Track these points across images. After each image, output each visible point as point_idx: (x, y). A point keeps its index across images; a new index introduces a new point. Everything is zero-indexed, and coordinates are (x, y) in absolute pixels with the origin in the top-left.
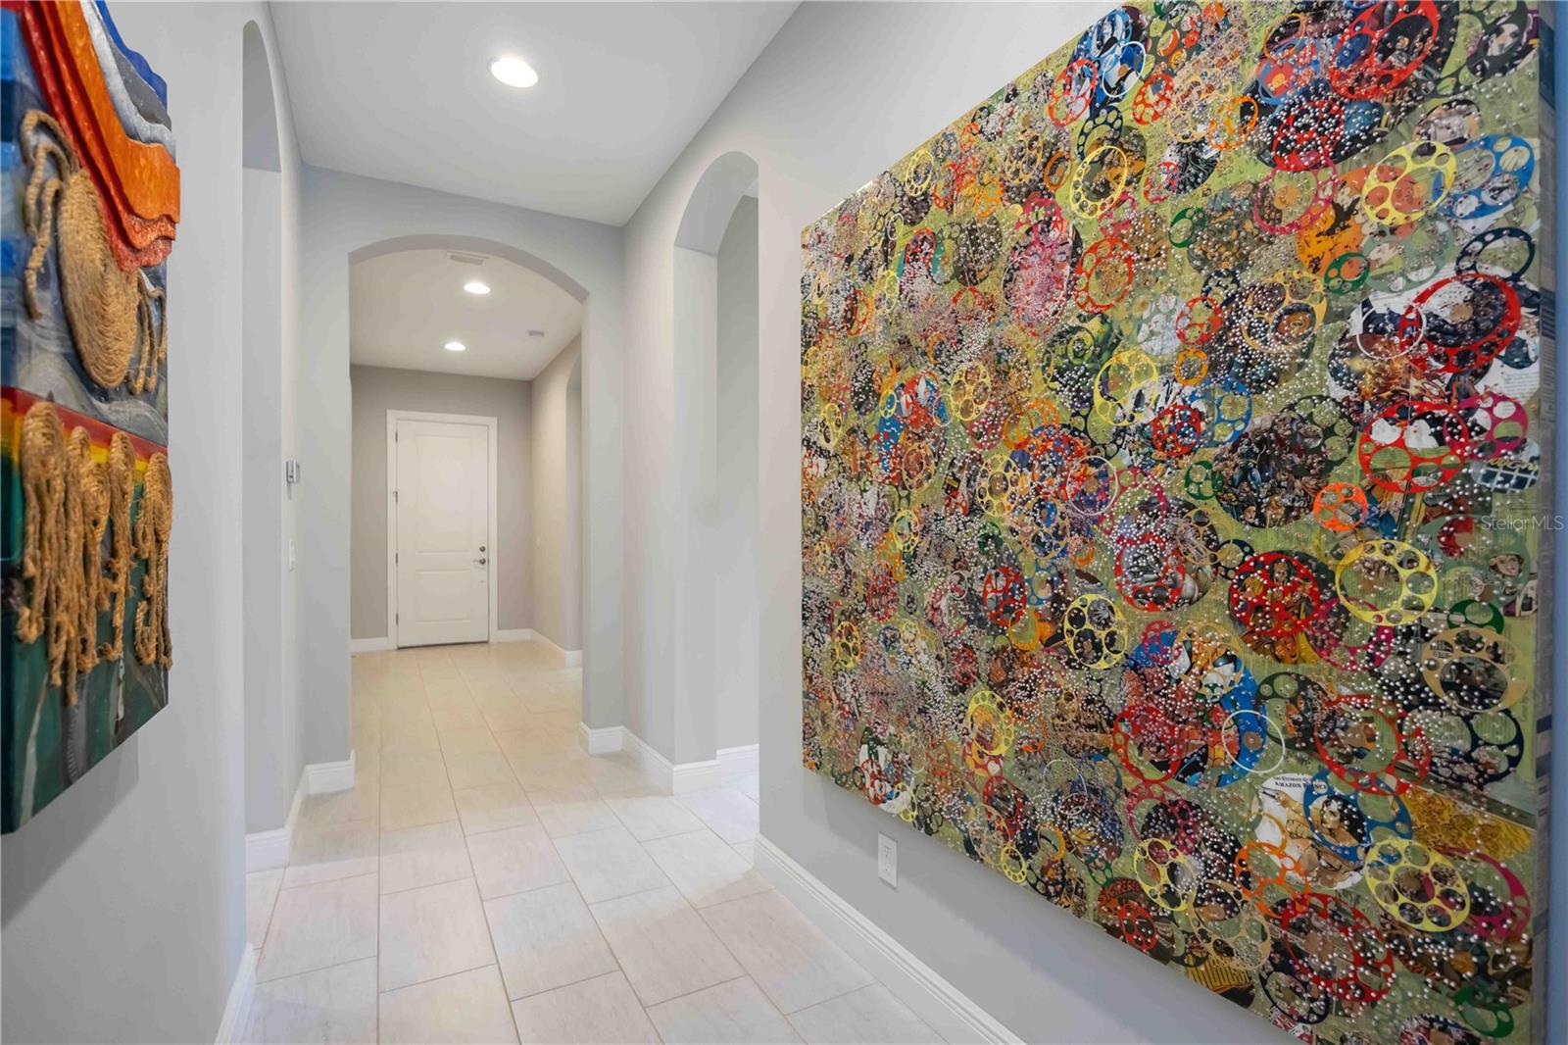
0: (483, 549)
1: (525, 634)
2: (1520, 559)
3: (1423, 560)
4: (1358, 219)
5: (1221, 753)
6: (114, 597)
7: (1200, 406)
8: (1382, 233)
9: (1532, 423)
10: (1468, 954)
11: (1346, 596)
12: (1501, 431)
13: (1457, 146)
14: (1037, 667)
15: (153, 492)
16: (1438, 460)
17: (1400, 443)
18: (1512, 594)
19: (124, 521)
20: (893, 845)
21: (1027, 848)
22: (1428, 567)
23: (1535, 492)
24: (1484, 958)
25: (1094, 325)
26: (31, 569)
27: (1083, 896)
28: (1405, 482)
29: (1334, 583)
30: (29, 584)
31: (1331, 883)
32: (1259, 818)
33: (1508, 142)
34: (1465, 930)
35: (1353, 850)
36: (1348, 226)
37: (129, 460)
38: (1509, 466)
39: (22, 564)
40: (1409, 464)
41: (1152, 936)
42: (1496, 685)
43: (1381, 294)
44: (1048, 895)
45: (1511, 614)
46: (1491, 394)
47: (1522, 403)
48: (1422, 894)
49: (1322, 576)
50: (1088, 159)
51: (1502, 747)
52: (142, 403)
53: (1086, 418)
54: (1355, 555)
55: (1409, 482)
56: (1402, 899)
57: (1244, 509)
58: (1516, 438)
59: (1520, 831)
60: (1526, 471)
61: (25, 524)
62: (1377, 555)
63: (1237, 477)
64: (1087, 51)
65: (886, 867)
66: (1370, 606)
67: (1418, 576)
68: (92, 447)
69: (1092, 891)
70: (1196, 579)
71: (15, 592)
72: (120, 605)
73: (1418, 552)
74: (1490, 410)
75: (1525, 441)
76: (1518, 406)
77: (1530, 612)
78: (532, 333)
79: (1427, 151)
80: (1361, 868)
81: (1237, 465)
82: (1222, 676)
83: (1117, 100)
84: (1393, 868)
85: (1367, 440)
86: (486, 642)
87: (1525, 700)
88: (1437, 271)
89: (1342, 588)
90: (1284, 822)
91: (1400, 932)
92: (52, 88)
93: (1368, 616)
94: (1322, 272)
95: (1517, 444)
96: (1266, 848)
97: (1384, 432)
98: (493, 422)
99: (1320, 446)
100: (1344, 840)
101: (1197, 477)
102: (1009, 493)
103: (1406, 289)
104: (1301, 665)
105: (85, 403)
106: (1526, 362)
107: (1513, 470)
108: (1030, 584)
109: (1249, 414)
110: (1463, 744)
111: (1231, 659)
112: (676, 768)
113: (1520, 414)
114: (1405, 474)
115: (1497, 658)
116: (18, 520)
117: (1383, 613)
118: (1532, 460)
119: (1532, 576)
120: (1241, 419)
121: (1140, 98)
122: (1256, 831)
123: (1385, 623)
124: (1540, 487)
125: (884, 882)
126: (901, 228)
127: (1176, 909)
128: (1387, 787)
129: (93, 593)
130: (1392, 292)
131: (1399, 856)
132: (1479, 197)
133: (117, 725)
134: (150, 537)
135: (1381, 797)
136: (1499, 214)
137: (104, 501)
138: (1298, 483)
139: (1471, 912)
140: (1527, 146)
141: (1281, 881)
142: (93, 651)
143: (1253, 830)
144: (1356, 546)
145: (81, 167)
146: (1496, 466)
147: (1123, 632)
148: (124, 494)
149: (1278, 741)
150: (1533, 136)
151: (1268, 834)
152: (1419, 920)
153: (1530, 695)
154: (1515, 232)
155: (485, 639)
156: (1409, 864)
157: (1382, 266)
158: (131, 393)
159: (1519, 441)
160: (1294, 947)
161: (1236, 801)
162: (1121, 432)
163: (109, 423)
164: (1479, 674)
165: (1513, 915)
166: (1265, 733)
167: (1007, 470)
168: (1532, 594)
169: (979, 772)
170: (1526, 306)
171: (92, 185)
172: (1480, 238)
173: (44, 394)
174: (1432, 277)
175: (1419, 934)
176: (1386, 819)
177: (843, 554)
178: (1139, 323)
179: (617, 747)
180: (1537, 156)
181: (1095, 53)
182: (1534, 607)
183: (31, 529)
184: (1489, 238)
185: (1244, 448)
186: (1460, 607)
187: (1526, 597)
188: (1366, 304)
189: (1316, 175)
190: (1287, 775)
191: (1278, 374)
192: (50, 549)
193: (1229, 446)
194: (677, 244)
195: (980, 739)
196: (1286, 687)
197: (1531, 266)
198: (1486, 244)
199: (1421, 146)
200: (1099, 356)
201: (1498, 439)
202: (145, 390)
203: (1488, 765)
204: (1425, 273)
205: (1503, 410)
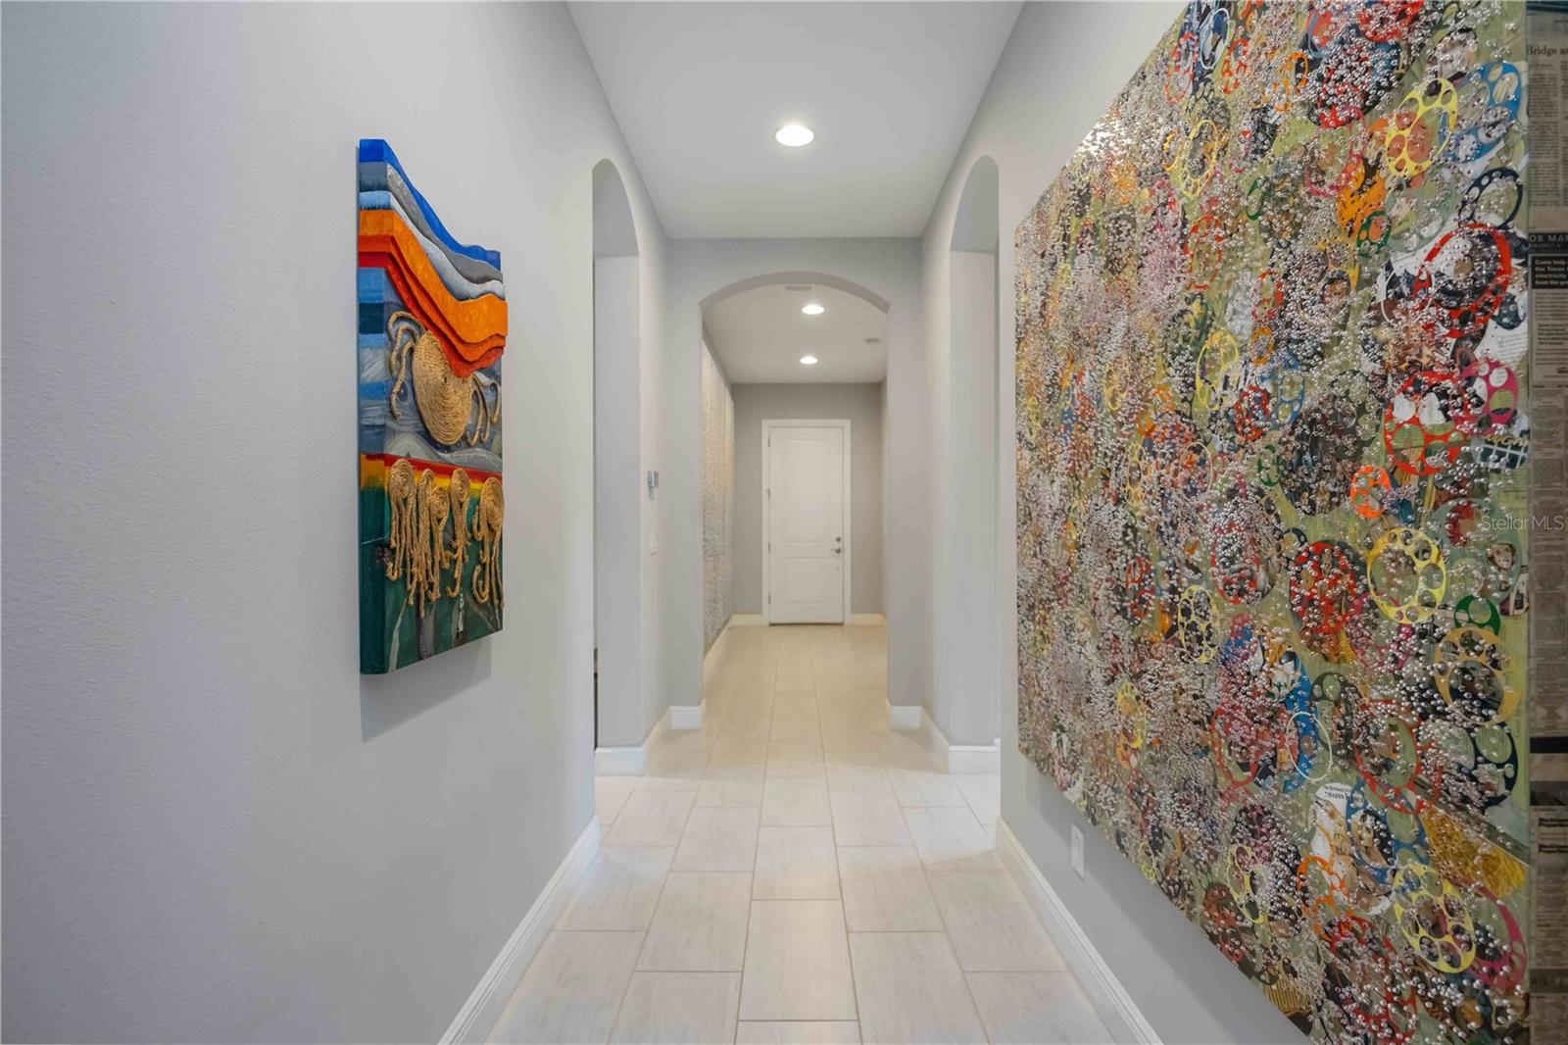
0: (838, 540)
1: (875, 619)
2: (1512, 549)
3: (1435, 551)
4: (1382, 173)
5: (1286, 757)
6: (454, 562)
7: (1267, 386)
8: (1399, 187)
9: (1522, 391)
10: (1475, 1002)
11: (1375, 590)
12: (1496, 403)
13: (1459, 81)
14: (1160, 659)
15: (487, 502)
16: (1445, 437)
17: (1415, 421)
18: (1507, 589)
19: (462, 520)
20: (1080, 835)
21: (1156, 846)
22: (1438, 559)
23: (1525, 472)
24: (1489, 1008)
25: (1195, 307)
26: (393, 544)
27: (1192, 898)
28: (1420, 463)
29: (1366, 575)
30: (394, 551)
31: (1367, 907)
32: (1314, 830)
33: (1500, 70)
34: (1471, 973)
35: (1383, 872)
36: (1375, 183)
37: (464, 484)
38: (1503, 442)
39: (390, 541)
40: (1422, 443)
41: (1238, 947)
42: (1494, 694)
43: (1400, 255)
44: (1169, 894)
45: (1505, 613)
46: (1488, 361)
47: (1513, 369)
48: (1437, 929)
49: (1358, 567)
50: (1191, 137)
51: (1500, 766)
52: (478, 449)
53: (1190, 403)
54: (1382, 544)
55: (1423, 463)
56: (1423, 932)
57: (1300, 495)
58: (1509, 409)
59: (1516, 865)
60: (1516, 447)
61: (391, 521)
62: (1398, 545)
63: (1294, 461)
64: (1191, 24)
65: (1077, 857)
66: (1394, 601)
67: (1430, 567)
68: (435, 479)
69: (1200, 894)
70: (1267, 570)
71: (386, 555)
72: (459, 565)
73: (1430, 542)
74: (1486, 378)
75: (1515, 413)
76: (1509, 371)
77: (1521, 611)
78: (869, 341)
79: (1434, 90)
80: (1390, 893)
81: (1294, 448)
82: (1285, 674)
83: (1210, 72)
84: (1414, 896)
85: (1390, 417)
86: (841, 624)
87: (1518, 712)
88: (1443, 224)
89: (1373, 581)
90: (1332, 835)
91: (1421, 970)
92: (405, 296)
93: (1392, 612)
94: (1355, 236)
95: (1508, 416)
96: (1319, 863)
97: (1403, 409)
98: (847, 423)
99: (1354, 426)
100: (1376, 861)
101: (1266, 463)
102: (1142, 481)
103: (1420, 246)
104: (1343, 665)
105: (433, 455)
106: (1515, 321)
107: (1506, 447)
108: (1155, 573)
109: (1302, 393)
110: (1466, 760)
111: (1292, 656)
112: (953, 748)
113: (1511, 383)
114: (1420, 454)
115: (1495, 663)
116: (387, 519)
117: (1403, 609)
118: (1523, 433)
119: (1523, 569)
120: (1297, 399)
121: (1225, 68)
122: (1312, 843)
123: (1405, 621)
124: (1530, 465)
125: (1076, 873)
126: (1074, 220)
127: (1256, 922)
128: (1409, 804)
129: (437, 558)
130: (1409, 252)
131: (1419, 884)
132: (1476, 136)
133: (458, 635)
134: (484, 526)
135: (1404, 815)
136: (1493, 153)
137: (445, 507)
138: (1339, 467)
139: (1477, 954)
140: (1516, 71)
141: (1330, 899)
142: (437, 589)
143: (1310, 840)
144: (1382, 534)
145: (427, 329)
146: (1491, 443)
147: (1216, 625)
148: (461, 504)
149: (1326, 746)
150: (1519, 60)
151: (1321, 848)
152: (1435, 958)
153: (1523, 707)
154: (1506, 172)
155: (840, 621)
156: (1427, 893)
157: (1400, 224)
158: (469, 445)
159: (1511, 412)
160: (1341, 975)
161: (1296, 810)
162: (1214, 417)
163: (451, 464)
164: (1481, 681)
165: (1511, 963)
166: (1317, 738)
167: (1140, 459)
168: (1523, 590)
169: (1124, 764)
170: (1517, 257)
171: (434, 337)
172: (1477, 183)
173: (404, 455)
174: (1439, 231)
175: (1435, 973)
176: (1408, 841)
177: (1040, 543)
178: (1226, 300)
179: (916, 724)
180: (1525, 82)
181: (1196, 23)
182: (1526, 605)
183: (394, 523)
184: (1485, 181)
185: (1298, 431)
186: (1464, 604)
187: (1518, 593)
188: (1389, 268)
189: (1350, 128)
190: (1334, 785)
191: (1323, 348)
192: (406, 533)
193: (1288, 428)
194: (953, 248)
195: (1125, 731)
196: (1331, 688)
197: (1519, 212)
198: (1482, 188)
199: (1430, 85)
200: (1199, 339)
201: (1494, 411)
202: (480, 441)
203: (1489, 786)
204: (1434, 227)
205: (1498, 378)
